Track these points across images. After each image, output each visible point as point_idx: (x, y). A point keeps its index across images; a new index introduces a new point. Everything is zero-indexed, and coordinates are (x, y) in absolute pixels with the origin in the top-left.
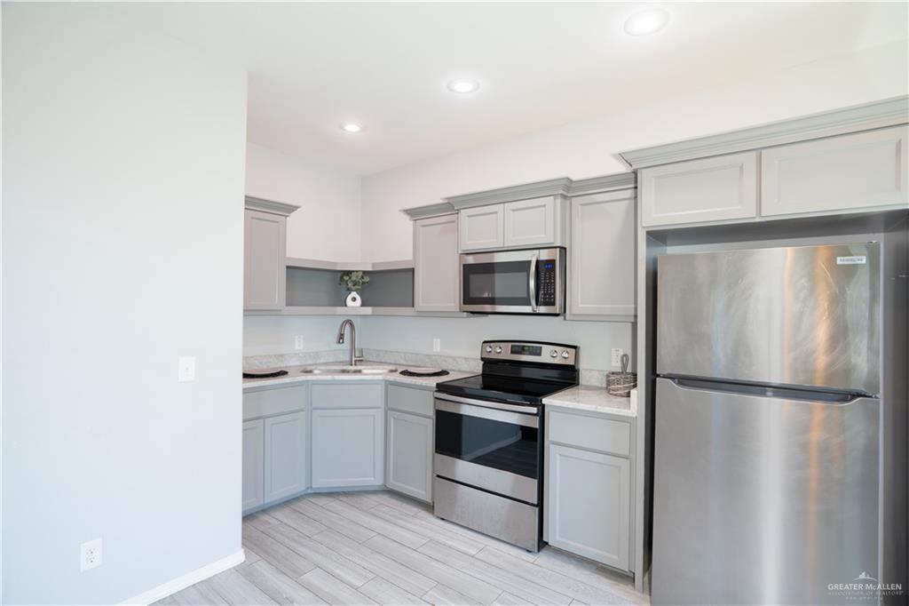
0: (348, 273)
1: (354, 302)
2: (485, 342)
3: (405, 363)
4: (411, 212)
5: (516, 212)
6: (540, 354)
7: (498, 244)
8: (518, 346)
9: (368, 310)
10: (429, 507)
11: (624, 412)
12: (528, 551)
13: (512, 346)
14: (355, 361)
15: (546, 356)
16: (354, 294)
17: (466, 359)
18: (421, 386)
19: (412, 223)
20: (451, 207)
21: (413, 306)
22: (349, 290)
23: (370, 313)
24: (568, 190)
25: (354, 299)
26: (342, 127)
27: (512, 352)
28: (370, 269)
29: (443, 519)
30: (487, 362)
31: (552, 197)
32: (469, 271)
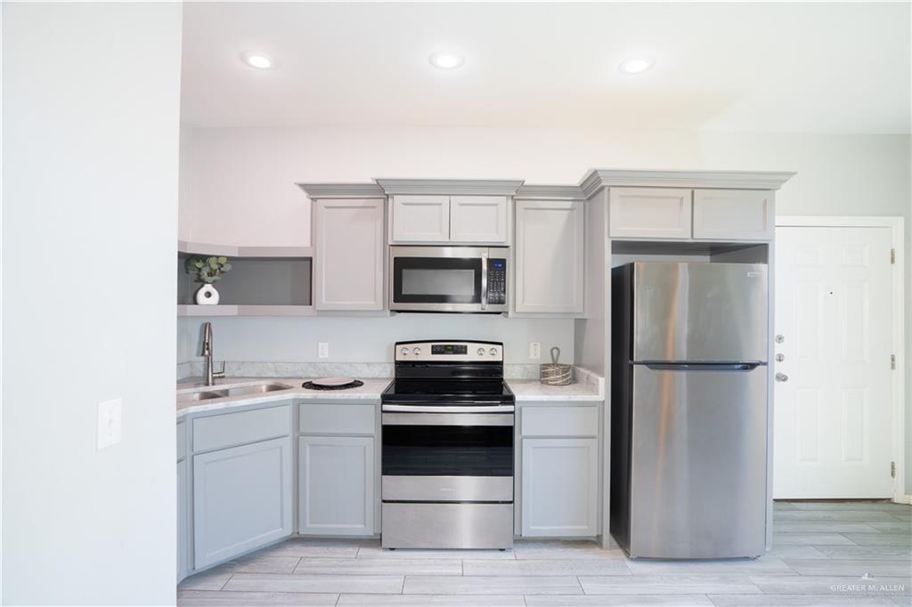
0: (204, 258)
1: (209, 298)
2: (397, 343)
3: (275, 376)
4: (308, 188)
5: (463, 207)
6: (465, 353)
7: (444, 239)
8: (440, 346)
9: (232, 310)
10: (376, 542)
11: (593, 398)
12: (502, 550)
13: (433, 346)
14: (213, 378)
15: (473, 354)
16: (208, 288)
17: (368, 364)
18: (359, 400)
19: (309, 201)
20: (381, 191)
21: (311, 304)
22: (202, 282)
23: (236, 313)
24: (519, 192)
25: (208, 295)
26: (243, 59)
27: (433, 353)
28: (236, 255)
29: (392, 549)
30: (400, 365)
31: (505, 198)
32: (402, 265)
